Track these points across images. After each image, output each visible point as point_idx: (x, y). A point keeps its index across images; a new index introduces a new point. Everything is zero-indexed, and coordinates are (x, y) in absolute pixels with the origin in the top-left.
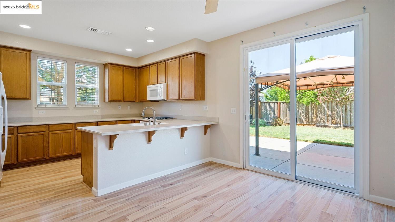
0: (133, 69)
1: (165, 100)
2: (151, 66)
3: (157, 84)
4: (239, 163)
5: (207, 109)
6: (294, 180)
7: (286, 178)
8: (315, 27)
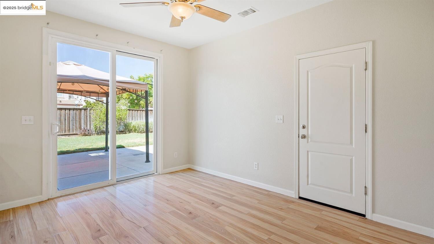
4: (41, 194)
6: (115, 183)
7: (108, 185)
8: (134, 48)
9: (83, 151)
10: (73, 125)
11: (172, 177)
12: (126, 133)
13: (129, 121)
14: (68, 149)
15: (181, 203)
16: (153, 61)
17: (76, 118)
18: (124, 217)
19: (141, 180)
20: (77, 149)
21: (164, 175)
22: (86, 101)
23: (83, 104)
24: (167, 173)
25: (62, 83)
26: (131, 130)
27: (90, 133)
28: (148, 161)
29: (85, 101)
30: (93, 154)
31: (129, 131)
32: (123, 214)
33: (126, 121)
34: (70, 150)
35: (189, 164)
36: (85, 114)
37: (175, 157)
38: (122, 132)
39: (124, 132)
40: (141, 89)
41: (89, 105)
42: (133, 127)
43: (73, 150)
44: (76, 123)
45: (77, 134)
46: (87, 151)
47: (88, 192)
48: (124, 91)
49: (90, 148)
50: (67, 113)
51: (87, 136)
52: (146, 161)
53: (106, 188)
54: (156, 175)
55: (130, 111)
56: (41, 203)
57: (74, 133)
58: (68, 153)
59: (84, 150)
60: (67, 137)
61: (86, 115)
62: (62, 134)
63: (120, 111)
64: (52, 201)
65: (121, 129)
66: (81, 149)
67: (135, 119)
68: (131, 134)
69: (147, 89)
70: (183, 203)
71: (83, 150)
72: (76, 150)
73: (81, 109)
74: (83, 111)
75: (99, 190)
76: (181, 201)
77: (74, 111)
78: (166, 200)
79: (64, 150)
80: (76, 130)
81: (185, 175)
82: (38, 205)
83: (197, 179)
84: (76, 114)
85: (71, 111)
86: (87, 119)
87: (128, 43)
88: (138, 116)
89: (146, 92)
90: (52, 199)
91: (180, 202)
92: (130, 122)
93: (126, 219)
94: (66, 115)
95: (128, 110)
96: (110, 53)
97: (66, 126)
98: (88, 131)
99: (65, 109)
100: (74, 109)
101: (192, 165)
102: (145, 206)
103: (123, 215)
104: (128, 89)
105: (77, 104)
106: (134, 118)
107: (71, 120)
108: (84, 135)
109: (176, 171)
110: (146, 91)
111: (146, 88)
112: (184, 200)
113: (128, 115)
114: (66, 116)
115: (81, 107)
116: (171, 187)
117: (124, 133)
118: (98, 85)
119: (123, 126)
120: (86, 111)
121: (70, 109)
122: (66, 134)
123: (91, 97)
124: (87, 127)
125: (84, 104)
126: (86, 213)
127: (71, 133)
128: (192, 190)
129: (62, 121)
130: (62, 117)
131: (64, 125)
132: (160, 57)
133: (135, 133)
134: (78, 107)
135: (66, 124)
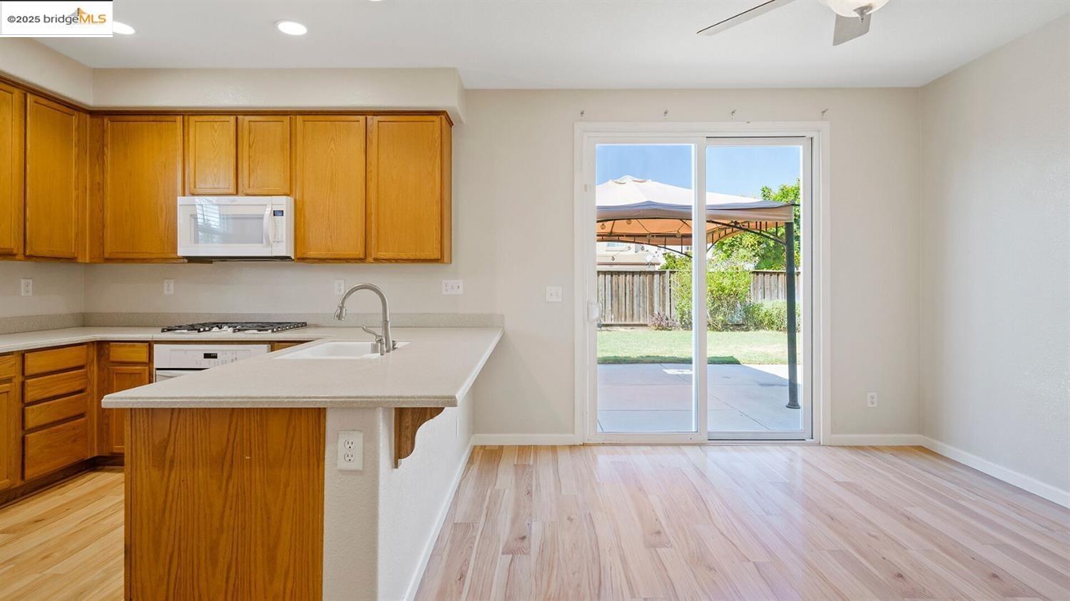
0: (70, 111)
1: (289, 258)
2: (192, 119)
3: (237, 193)
4: (574, 433)
5: (460, 291)
6: (704, 442)
7: (691, 442)
8: (749, 122)
9: (653, 362)
10: (639, 305)
11: (857, 459)
12: (747, 330)
13: (755, 299)
14: (627, 355)
15: (873, 539)
16: (801, 144)
17: (644, 293)
18: (712, 522)
19: (768, 447)
20: (643, 355)
21: (833, 449)
22: (666, 256)
23: (660, 261)
24: (844, 446)
25: (616, 221)
26: (761, 322)
27: (670, 325)
28: (793, 404)
29: (665, 254)
30: (672, 370)
31: (755, 325)
32: (713, 517)
33: (747, 300)
34: (630, 357)
35: (920, 433)
36: (661, 284)
37: (870, 405)
38: (738, 325)
39: (744, 327)
40: (775, 220)
41: (673, 264)
42: (766, 315)
43: (635, 357)
44: (644, 301)
45: (646, 325)
46: (661, 362)
47: (649, 448)
48: (735, 229)
49: (667, 356)
50: (629, 282)
51: (663, 331)
52: (789, 404)
53: (685, 449)
54: (808, 445)
55: (757, 275)
56: (572, 447)
57: (641, 322)
58: (627, 363)
59: (656, 360)
60: (628, 330)
61: (663, 286)
62: (620, 323)
63: (734, 276)
64: (588, 449)
65: (738, 319)
66: (648, 356)
67: (771, 296)
68: (761, 331)
69: (791, 220)
70: (878, 539)
71: (652, 359)
72: (642, 357)
73: (652, 273)
74: (656, 276)
75: (670, 448)
76: (873, 533)
77: (641, 278)
78: (827, 515)
79: (620, 355)
80: (643, 316)
81: (899, 461)
82: (568, 450)
83: (945, 483)
84: (643, 282)
85: (635, 276)
86: (664, 294)
87: (733, 112)
88: (778, 287)
89: (789, 226)
90: (590, 445)
91: (870, 535)
92: (760, 301)
93: (717, 528)
94: (627, 283)
95: (753, 272)
96: (693, 145)
97: (627, 306)
98: (667, 319)
99: (626, 273)
100: (640, 273)
101: (935, 441)
102: (768, 513)
103: (711, 518)
104: (744, 222)
105: (648, 261)
106: (767, 292)
107: (635, 295)
108: (658, 329)
109: (874, 445)
110: (786, 223)
111: (787, 216)
112: (885, 534)
113: (754, 284)
114: (627, 287)
115: (657, 268)
116: (847, 486)
117: (743, 330)
118: (681, 220)
119: (742, 312)
120: (663, 277)
121: (633, 273)
122: (627, 323)
123: (667, 247)
124: (664, 310)
125: (663, 262)
126: (640, 490)
127: (636, 323)
128: (919, 513)
129: (620, 295)
130: (620, 289)
131: (624, 306)
132: (819, 131)
133: (770, 331)
134: (651, 269)
135: (627, 303)
